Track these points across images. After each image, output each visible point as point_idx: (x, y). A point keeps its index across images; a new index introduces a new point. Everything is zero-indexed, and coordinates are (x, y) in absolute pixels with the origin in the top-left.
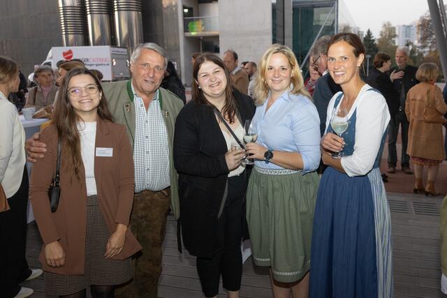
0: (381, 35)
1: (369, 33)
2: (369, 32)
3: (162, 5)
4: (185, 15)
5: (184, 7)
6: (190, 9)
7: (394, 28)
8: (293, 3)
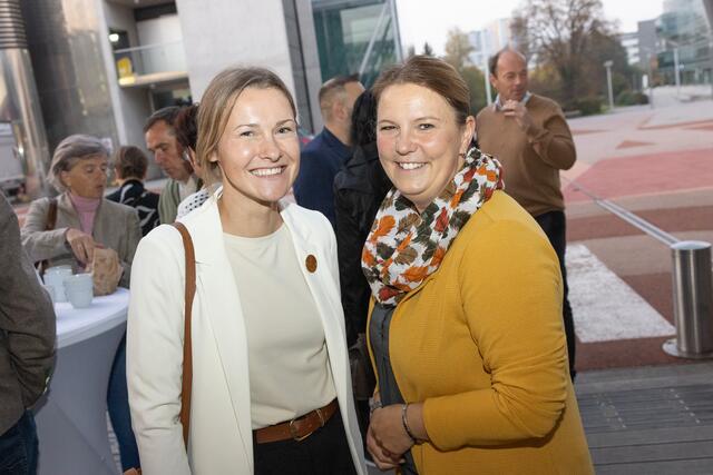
0: (447, 50)
1: (428, 50)
2: (427, 47)
3: (65, 31)
4: (115, 46)
5: (112, 32)
6: (123, 34)
7: (466, 36)
8: (313, 3)
